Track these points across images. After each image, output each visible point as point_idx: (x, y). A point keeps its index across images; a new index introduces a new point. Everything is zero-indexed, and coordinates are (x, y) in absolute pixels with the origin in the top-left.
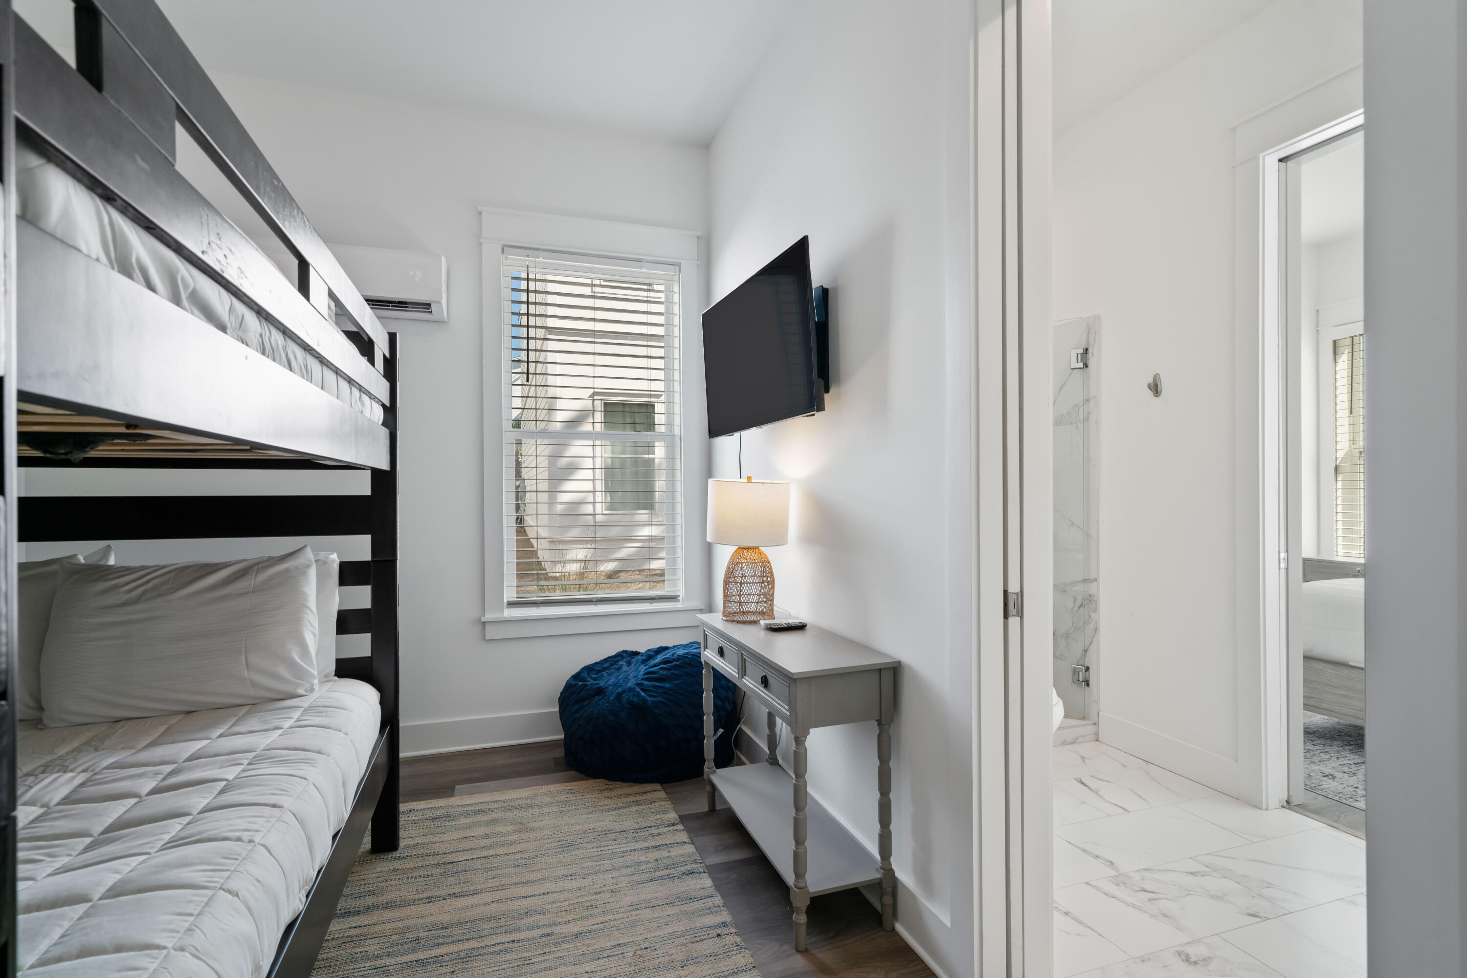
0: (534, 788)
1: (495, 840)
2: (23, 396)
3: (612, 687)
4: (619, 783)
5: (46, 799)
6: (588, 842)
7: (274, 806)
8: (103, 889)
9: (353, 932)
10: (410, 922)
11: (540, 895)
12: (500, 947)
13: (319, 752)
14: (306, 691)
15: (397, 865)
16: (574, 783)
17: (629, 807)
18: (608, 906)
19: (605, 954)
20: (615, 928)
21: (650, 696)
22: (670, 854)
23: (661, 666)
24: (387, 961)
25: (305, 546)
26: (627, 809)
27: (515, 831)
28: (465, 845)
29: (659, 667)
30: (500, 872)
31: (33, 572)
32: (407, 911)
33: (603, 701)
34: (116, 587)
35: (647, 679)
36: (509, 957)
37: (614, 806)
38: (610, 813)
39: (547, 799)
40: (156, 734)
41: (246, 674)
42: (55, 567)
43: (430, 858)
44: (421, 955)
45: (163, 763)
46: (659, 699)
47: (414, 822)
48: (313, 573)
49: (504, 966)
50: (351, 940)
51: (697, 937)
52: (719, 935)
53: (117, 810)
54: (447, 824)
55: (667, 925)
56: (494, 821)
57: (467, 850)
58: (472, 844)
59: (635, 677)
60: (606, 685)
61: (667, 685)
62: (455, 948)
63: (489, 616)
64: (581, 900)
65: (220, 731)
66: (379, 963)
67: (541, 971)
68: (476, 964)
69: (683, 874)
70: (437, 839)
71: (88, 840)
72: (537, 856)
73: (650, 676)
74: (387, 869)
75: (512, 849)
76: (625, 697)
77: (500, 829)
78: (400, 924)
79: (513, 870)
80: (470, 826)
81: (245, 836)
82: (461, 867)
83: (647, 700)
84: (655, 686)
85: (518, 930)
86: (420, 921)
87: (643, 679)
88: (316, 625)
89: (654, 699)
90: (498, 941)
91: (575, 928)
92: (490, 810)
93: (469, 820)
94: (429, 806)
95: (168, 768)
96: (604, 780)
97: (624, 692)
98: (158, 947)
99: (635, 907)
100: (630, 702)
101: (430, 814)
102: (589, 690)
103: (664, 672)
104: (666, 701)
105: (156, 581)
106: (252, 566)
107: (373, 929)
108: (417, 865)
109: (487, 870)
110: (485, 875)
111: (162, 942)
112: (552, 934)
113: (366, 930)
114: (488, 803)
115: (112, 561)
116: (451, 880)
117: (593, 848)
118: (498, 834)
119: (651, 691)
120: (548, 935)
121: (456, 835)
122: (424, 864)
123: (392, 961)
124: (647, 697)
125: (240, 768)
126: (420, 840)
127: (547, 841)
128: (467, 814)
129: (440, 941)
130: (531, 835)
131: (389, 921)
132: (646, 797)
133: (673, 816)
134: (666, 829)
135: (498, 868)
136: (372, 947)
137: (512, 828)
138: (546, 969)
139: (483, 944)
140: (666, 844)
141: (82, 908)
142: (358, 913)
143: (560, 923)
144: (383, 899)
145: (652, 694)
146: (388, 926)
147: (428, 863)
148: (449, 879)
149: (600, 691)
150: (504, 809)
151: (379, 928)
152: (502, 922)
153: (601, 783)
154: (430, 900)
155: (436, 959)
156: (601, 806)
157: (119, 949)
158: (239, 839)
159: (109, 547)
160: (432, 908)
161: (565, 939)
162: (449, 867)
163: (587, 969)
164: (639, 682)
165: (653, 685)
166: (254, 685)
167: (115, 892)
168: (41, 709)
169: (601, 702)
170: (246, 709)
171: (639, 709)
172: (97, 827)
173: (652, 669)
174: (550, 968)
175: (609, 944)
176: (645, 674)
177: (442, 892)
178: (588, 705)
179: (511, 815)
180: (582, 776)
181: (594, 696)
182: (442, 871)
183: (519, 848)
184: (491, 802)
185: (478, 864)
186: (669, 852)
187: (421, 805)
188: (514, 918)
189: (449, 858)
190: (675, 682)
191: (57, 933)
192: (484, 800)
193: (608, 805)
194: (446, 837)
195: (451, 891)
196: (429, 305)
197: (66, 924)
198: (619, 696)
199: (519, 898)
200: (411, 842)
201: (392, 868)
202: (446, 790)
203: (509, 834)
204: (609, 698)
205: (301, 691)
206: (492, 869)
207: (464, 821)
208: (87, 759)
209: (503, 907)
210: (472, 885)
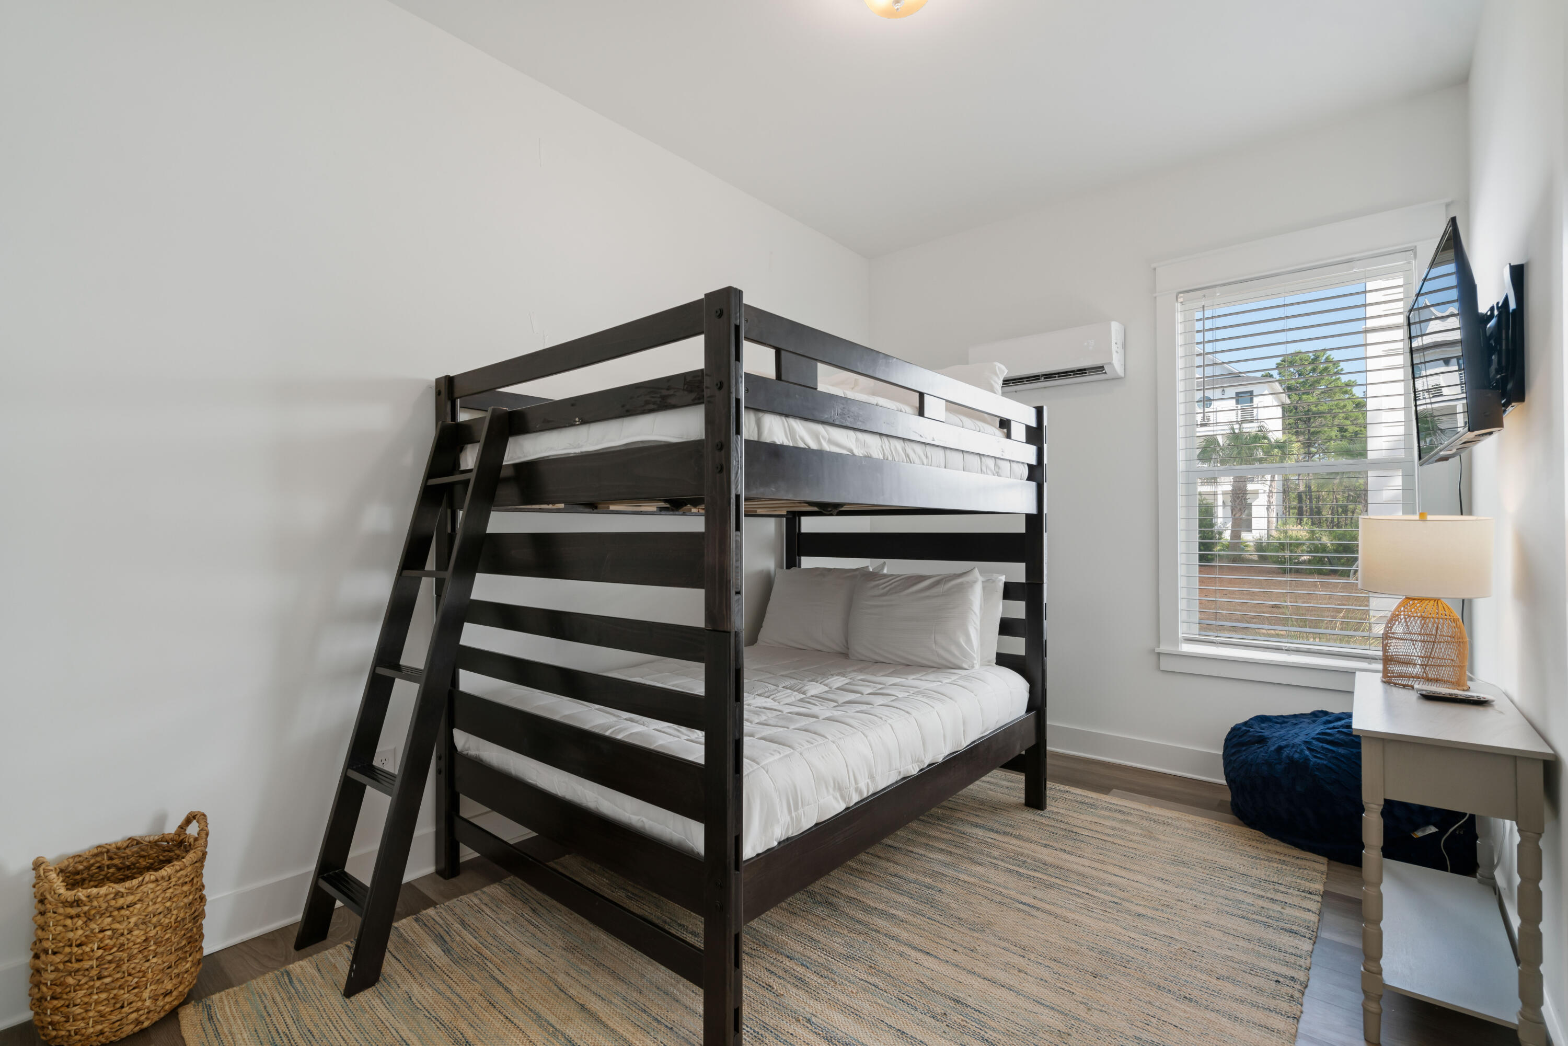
0: (1181, 813)
1: (1119, 833)
2: (746, 500)
3: (1276, 739)
4: (1277, 841)
5: (831, 685)
6: (1201, 867)
7: (908, 712)
8: (824, 717)
9: (989, 840)
10: (1026, 851)
11: (1129, 880)
12: (1076, 892)
13: (951, 699)
14: (969, 667)
15: (1038, 818)
16: (1225, 824)
17: (1270, 862)
18: (1183, 913)
19: (1154, 936)
20: (1177, 927)
21: (1315, 757)
22: (1282, 910)
23: (1341, 729)
24: (1000, 863)
25: (974, 568)
26: (1267, 862)
27: (1140, 835)
28: (1093, 827)
29: (1337, 730)
30: (1108, 853)
31: (849, 574)
32: (1028, 845)
33: (1261, 749)
34: (878, 585)
35: (1318, 739)
36: (1078, 900)
37: (1254, 855)
38: (1244, 858)
39: (1187, 825)
40: (888, 673)
41: (934, 647)
42: (857, 573)
43: (1062, 824)
44: (1021, 870)
45: (880, 684)
46: (1325, 762)
47: (1066, 799)
48: (978, 588)
49: (1070, 902)
50: (986, 843)
51: (1252, 970)
52: (1277, 981)
53: (852, 697)
54: (1089, 809)
55: (1229, 949)
56: (1127, 822)
57: (1092, 830)
58: (1099, 828)
59: (1307, 735)
60: (1271, 736)
61: (1341, 751)
62: (1045, 877)
63: (1163, 648)
64: (1161, 898)
65: (914, 677)
66: (994, 861)
67: (1095, 918)
68: (1052, 892)
69: (1282, 929)
70: (1075, 815)
71: (836, 704)
72: (1147, 857)
73: (1322, 738)
74: (1029, 818)
75: (1129, 844)
76: (1286, 752)
77: (1128, 828)
78: (1019, 849)
79: (1119, 857)
80: (1104, 817)
81: (884, 718)
82: (1081, 838)
83: (1309, 759)
84: (1323, 748)
85: (1096, 890)
86: (1032, 854)
87: (1313, 738)
88: (978, 623)
89: (1319, 761)
90: (1076, 888)
91: (1141, 910)
92: (1131, 814)
93: (1107, 813)
94: (1083, 794)
95: (880, 686)
96: (1261, 833)
97: (1287, 746)
98: (826, 738)
99: (1208, 925)
100: (1291, 759)
101: (1080, 799)
102: (1250, 736)
103: (1342, 737)
104: (1333, 767)
105: (896, 584)
106: (942, 580)
107: (1001, 844)
108: (1051, 824)
109: (1098, 848)
110: (1095, 850)
111: (828, 737)
112: (1121, 904)
113: (997, 843)
114: (1131, 808)
115: (885, 571)
116: (1069, 842)
117: (1203, 873)
118: (1125, 830)
119: (1317, 752)
120: (1117, 903)
121: (1090, 818)
122: (1056, 825)
123: (1003, 864)
124: (1310, 757)
125: (908, 694)
126: (1062, 811)
127: (1163, 851)
128: (1109, 809)
129: (1038, 869)
130: (1152, 842)
131: (1013, 845)
132: (1298, 862)
133: (1319, 887)
134: (1298, 893)
135: (1108, 850)
136: (995, 853)
137: (1140, 832)
138: (1100, 919)
139: (1065, 885)
140: (1286, 903)
141: (815, 720)
142: (998, 832)
143: (1132, 902)
144: (1017, 832)
145: (1319, 755)
146: (1011, 847)
147: (1058, 826)
148: (1067, 841)
149: (1262, 740)
150: (1142, 817)
151: (1006, 845)
152: (1088, 880)
153: (1257, 834)
154: (1046, 846)
155: (1029, 877)
156: (1239, 850)
157: (815, 733)
158: (881, 718)
159: (885, 563)
160: (1045, 851)
161: (1128, 912)
162: (1072, 834)
163: (1132, 936)
164: (1307, 740)
165: (1322, 746)
166: (939, 655)
167: (828, 719)
168: (848, 648)
169: (1258, 751)
170: (935, 669)
171: (1298, 767)
172: (841, 700)
173: (1328, 731)
174: (1103, 921)
175: (1162, 933)
176: (1318, 734)
177: (1057, 845)
178: (1244, 751)
179: (1145, 823)
180: (1241, 822)
181: (1254, 743)
182: (1066, 834)
183: (1135, 846)
184: (1134, 809)
185: (1094, 841)
186: (1282, 908)
187: (1078, 791)
188: (1098, 882)
189: (1075, 829)
190: (1352, 750)
191: (804, 723)
192: (1130, 806)
193: (1247, 852)
194: (1082, 817)
195: (1063, 848)
196: (1103, 367)
197: (808, 722)
198: (1280, 749)
199: (1111, 874)
200: (1055, 810)
201: (1033, 818)
202: (1104, 789)
203: (1134, 834)
204: (1269, 748)
205: (965, 666)
206: (1102, 849)
207: (1103, 812)
208: (853, 675)
209: (1094, 873)
210: (1081, 851)
